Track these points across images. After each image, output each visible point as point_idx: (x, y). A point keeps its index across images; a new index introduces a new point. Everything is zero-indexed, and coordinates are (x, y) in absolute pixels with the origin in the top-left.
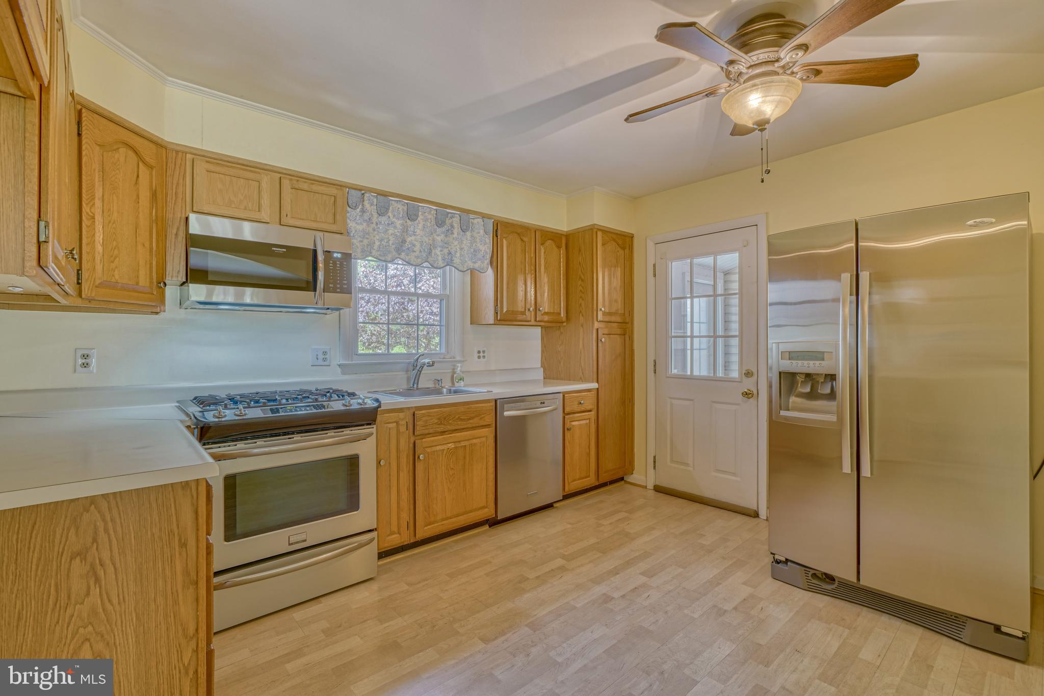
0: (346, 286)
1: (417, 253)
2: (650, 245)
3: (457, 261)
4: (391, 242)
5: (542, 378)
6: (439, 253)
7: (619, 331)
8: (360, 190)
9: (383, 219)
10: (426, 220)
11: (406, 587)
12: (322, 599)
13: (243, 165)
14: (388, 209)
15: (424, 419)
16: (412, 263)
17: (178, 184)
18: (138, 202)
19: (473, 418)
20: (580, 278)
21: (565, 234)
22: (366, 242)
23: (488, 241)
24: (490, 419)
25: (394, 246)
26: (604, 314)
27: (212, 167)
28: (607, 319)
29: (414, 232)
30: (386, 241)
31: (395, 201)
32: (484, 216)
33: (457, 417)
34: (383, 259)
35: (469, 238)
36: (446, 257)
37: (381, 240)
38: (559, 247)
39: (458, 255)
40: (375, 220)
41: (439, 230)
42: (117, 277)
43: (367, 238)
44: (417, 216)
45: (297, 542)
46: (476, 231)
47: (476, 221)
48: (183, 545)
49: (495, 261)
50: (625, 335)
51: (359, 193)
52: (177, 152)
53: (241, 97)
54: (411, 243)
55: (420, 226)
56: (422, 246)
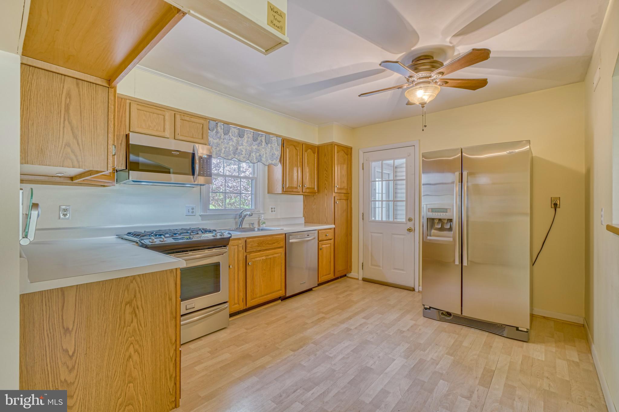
0: (209, 173)
1: (244, 155)
2: (361, 153)
3: (263, 159)
4: (231, 149)
5: (304, 222)
6: (254, 155)
7: (345, 198)
8: (215, 121)
9: (227, 137)
10: (248, 138)
11: (245, 331)
12: (202, 338)
13: (156, 106)
14: (229, 131)
15: (251, 243)
16: (241, 160)
17: (122, 116)
19: (274, 243)
20: (325, 169)
21: (317, 146)
22: (218, 149)
23: (279, 149)
24: (282, 244)
25: (232, 152)
26: (338, 189)
27: (140, 107)
28: (339, 191)
29: (242, 144)
30: (228, 148)
31: (233, 127)
32: (277, 136)
33: (267, 242)
34: (227, 158)
35: (269, 147)
36: (258, 157)
37: (226, 148)
38: (314, 153)
39: (264, 156)
40: (222, 137)
41: (254, 143)
43: (219, 147)
44: (244, 135)
45: (190, 309)
46: (273, 144)
47: (273, 139)
48: (170, 299)
49: (282, 160)
50: (348, 200)
51: (214, 123)
52: (122, 99)
54: (240, 150)
55: (245, 141)
56: (246, 151)
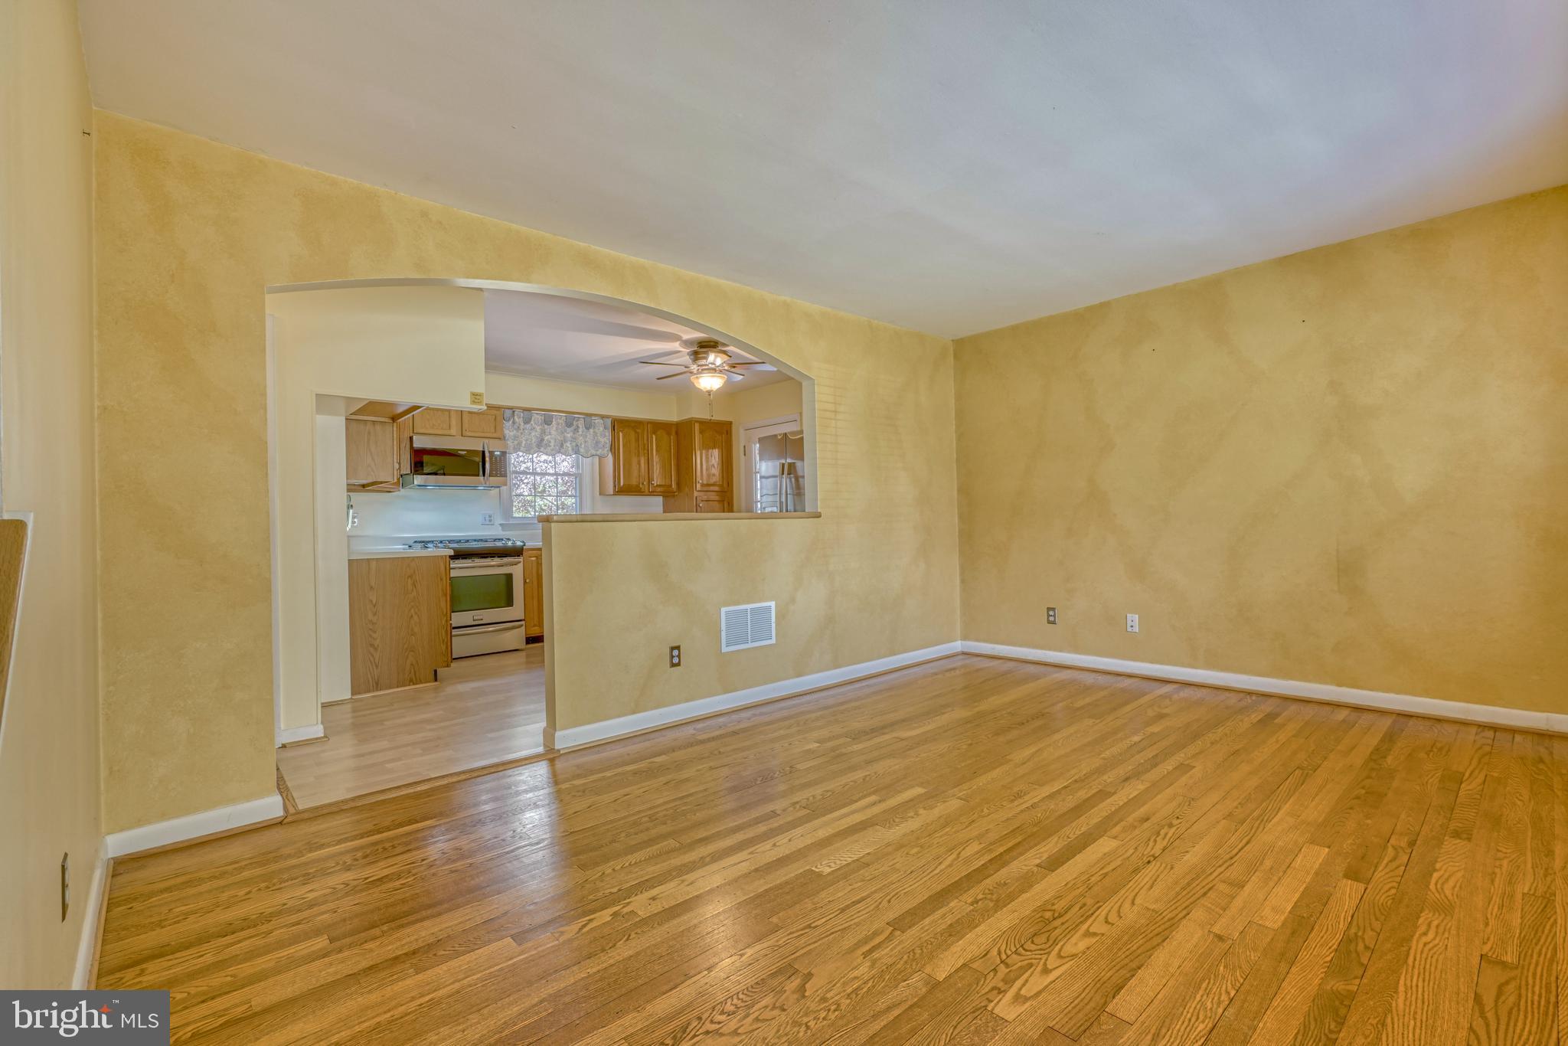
0: (504, 472)
1: (553, 446)
2: (742, 431)
3: (582, 450)
4: (533, 441)
6: (569, 445)
7: (717, 498)
8: (512, 409)
9: (528, 426)
10: (558, 424)
14: (531, 419)
16: (550, 452)
21: (676, 423)
22: (516, 442)
23: (607, 434)
25: (536, 443)
26: (703, 485)
28: (705, 489)
29: (550, 433)
30: (530, 440)
31: (536, 413)
32: (603, 417)
35: (592, 433)
36: (575, 448)
37: (526, 440)
38: (669, 434)
39: (583, 446)
40: (522, 427)
41: (568, 430)
43: (517, 440)
44: (552, 422)
45: (479, 620)
46: (598, 428)
47: (596, 421)
49: (614, 449)
50: (725, 501)
51: (511, 411)
54: (547, 440)
55: (554, 429)
56: (555, 442)
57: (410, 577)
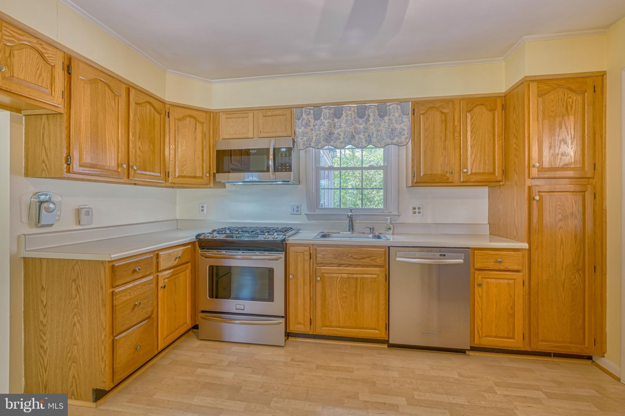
0: (288, 167)
1: (342, 140)
3: (374, 140)
4: (321, 136)
5: (489, 234)
6: (362, 137)
7: (570, 188)
8: (302, 107)
9: (318, 122)
13: (242, 111)
14: (321, 115)
16: (338, 147)
18: (196, 140)
19: (364, 258)
20: (515, 135)
21: (503, 95)
22: (305, 139)
23: (406, 120)
24: (380, 261)
25: (322, 138)
27: (228, 116)
29: (340, 126)
30: (319, 135)
31: (324, 108)
32: (401, 102)
33: (350, 255)
34: (317, 148)
35: (387, 121)
36: (368, 139)
38: (493, 110)
39: (375, 135)
40: (311, 123)
41: (361, 121)
42: (185, 173)
43: (306, 136)
44: (342, 114)
45: (240, 309)
46: (392, 114)
47: (391, 107)
49: (414, 135)
50: (585, 192)
51: (301, 110)
52: (217, 113)
53: (237, 77)
54: (338, 134)
55: (344, 121)
56: (344, 135)
57: (74, 280)
